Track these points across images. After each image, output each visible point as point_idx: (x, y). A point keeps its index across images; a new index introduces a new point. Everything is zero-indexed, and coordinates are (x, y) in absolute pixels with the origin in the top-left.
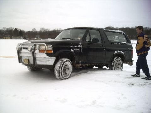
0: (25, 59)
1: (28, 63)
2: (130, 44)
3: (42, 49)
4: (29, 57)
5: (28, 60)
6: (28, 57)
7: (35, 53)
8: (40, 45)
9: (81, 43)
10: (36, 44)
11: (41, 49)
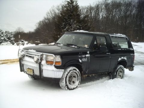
0: (29, 68)
1: (32, 74)
2: (132, 49)
3: (50, 60)
4: (34, 67)
5: (32, 71)
6: (32, 66)
7: (42, 64)
8: (47, 56)
9: (88, 52)
10: (43, 54)
11: (48, 60)
